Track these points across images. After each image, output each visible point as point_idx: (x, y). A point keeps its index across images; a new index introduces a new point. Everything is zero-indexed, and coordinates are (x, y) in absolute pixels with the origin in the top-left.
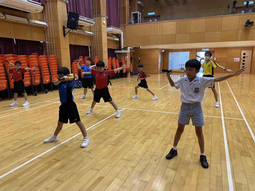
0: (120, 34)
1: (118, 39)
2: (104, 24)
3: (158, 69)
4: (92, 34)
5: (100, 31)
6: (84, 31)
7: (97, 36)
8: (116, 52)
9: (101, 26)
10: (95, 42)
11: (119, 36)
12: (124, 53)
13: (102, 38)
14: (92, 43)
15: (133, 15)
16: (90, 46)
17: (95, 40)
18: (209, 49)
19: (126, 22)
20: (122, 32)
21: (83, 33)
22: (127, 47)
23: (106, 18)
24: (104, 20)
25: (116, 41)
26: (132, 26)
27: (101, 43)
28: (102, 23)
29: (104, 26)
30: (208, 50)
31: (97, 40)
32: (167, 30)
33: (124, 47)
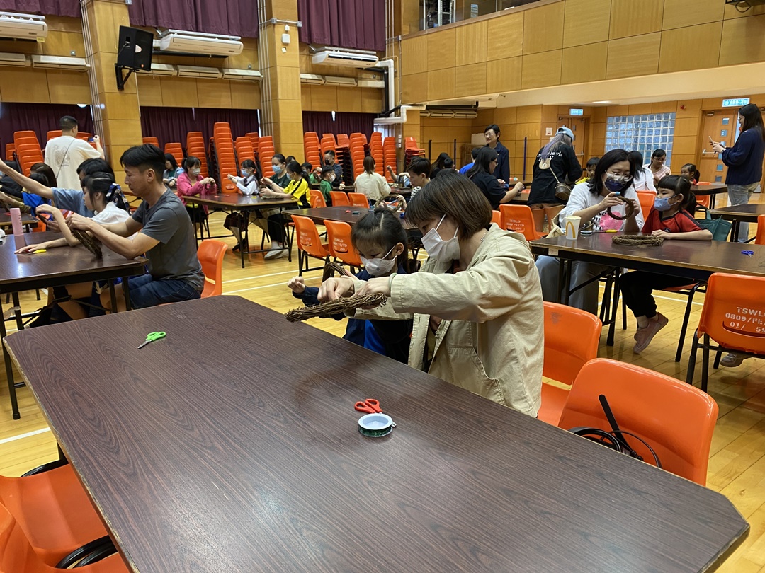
0: (386, 69)
1: (381, 84)
2: (286, 45)
4: (259, 74)
5: (273, 67)
6: (225, 70)
7: (268, 82)
9: (275, 50)
11: (384, 75)
12: (395, 124)
13: (277, 84)
14: (262, 101)
16: (260, 110)
17: (266, 93)
18: (752, 97)
19: (401, 29)
20: (392, 61)
21: (220, 75)
22: (400, 105)
24: (287, 32)
26: (415, 39)
27: (275, 99)
28: (278, 44)
29: (284, 51)
31: (269, 92)
32: (499, 45)
33: (395, 105)
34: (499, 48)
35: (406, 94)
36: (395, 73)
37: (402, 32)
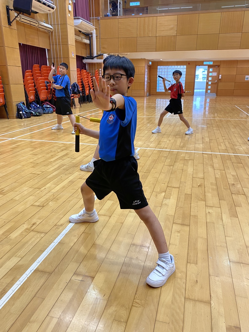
0: (92, 34)
1: (87, 41)
2: (69, 11)
3: (144, 90)
4: (52, 27)
5: (64, 24)
6: (39, 22)
7: (58, 32)
8: (85, 61)
9: (66, 14)
10: (56, 42)
11: (90, 37)
12: (97, 63)
13: (67, 35)
14: (51, 44)
15: (110, 3)
16: (47, 50)
17: (56, 39)
18: (214, 61)
19: (99, 13)
20: (95, 30)
21: (37, 25)
22: (102, 54)
23: (73, 3)
24: (70, 4)
25: (86, 44)
26: (110, 20)
27: (66, 43)
28: (67, 11)
29: (69, 16)
30: (211, 63)
31: (59, 39)
32: (164, 29)
33: (97, 53)
34: (163, 30)
35: (104, 48)
36: (96, 36)
37: (101, 16)
